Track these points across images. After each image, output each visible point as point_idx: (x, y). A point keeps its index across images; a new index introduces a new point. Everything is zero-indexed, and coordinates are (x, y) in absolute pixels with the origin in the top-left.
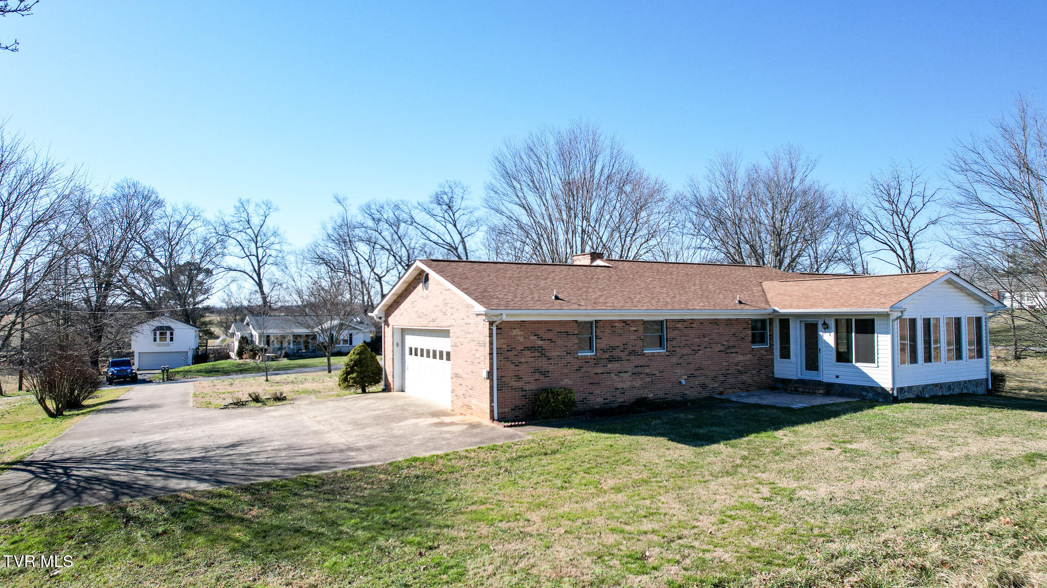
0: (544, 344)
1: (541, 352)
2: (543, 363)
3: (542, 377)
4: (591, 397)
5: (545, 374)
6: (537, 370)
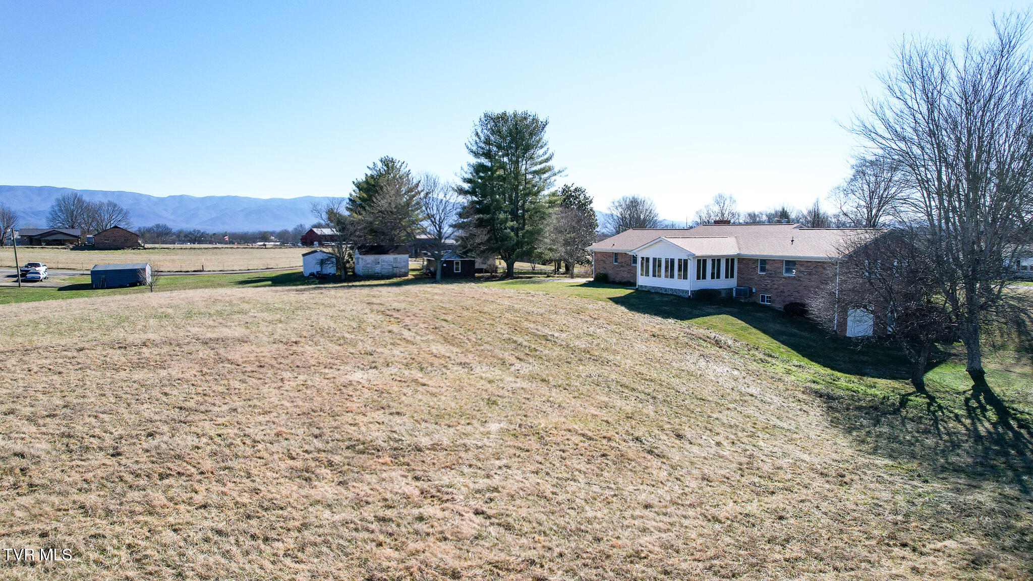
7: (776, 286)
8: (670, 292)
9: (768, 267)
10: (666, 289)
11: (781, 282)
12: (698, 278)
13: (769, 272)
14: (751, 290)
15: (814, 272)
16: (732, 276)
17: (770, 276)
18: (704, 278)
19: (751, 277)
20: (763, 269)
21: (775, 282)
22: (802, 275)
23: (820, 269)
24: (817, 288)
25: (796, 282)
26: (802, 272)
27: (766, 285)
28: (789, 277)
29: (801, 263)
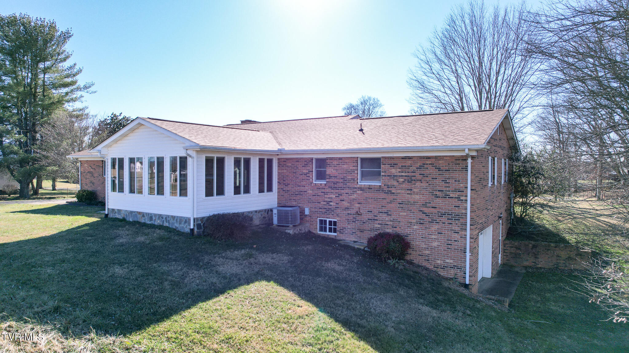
1: (92, 174)
3: (93, 185)
6: (91, 182)
7: (346, 204)
8: (158, 222)
9: (329, 171)
10: (151, 216)
11: (354, 196)
12: (209, 193)
13: (333, 180)
14: (302, 212)
15: (419, 177)
16: (270, 189)
17: (334, 186)
18: (221, 192)
19: (302, 189)
20: (321, 175)
21: (344, 197)
22: (395, 183)
23: (431, 171)
24: (425, 205)
25: (383, 195)
26: (394, 177)
27: (328, 203)
28: (370, 188)
29: (393, 162)
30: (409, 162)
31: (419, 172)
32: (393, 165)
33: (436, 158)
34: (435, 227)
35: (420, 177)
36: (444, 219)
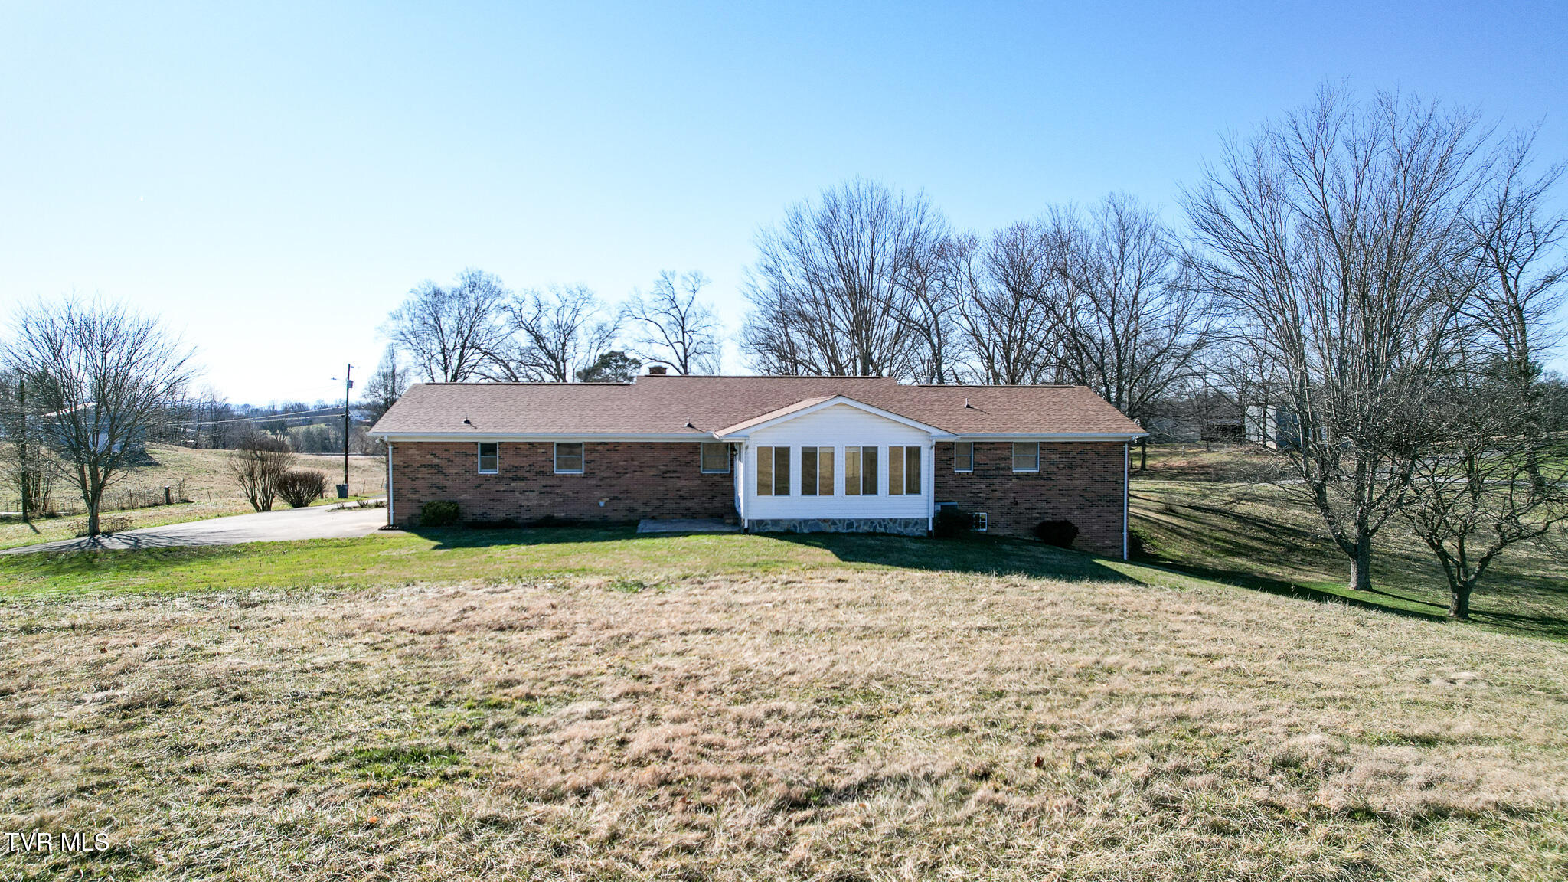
0: (442, 463)
1: (439, 470)
2: (439, 479)
3: (439, 491)
4: (493, 513)
5: (443, 488)
6: (433, 485)
7: (998, 494)
9: (978, 457)
11: (1009, 485)
13: (983, 467)
17: (984, 475)
21: (997, 486)
22: (1055, 469)
23: (1091, 456)
24: (1085, 490)
25: (1041, 482)
26: (1053, 463)
27: (976, 494)
28: (1028, 475)
29: (1052, 447)
30: (1069, 448)
31: (1079, 458)
32: (1053, 451)
33: (1096, 443)
34: (1095, 511)
35: (1080, 462)
36: (1103, 503)
